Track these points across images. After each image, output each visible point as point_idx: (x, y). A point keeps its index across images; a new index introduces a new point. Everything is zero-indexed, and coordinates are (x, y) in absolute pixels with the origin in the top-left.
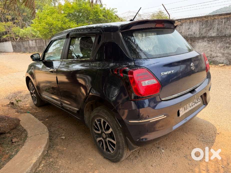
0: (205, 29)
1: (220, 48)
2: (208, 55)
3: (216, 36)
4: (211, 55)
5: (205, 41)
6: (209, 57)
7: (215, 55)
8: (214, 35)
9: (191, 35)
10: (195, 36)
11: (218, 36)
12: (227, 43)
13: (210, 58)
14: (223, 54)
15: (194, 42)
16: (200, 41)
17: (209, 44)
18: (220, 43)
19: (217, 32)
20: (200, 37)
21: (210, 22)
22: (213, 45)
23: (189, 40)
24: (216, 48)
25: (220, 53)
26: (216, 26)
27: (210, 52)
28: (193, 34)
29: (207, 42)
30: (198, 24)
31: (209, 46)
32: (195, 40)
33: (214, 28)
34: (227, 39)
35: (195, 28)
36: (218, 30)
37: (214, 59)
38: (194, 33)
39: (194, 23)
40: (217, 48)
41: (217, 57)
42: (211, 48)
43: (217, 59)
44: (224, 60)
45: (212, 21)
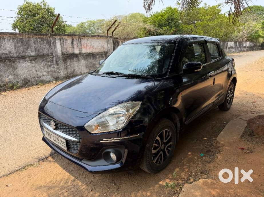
0: (22, 48)
1: (44, 66)
2: (35, 76)
3: (35, 55)
4: (38, 75)
5: (27, 61)
6: (35, 78)
7: (41, 74)
8: (33, 54)
9: (6, 54)
10: (12, 56)
11: (38, 56)
12: (49, 61)
13: (37, 78)
14: (48, 72)
15: (14, 62)
16: (21, 61)
17: (32, 64)
18: (43, 62)
19: (36, 51)
20: (18, 56)
21: (26, 41)
22: (37, 65)
23: (7, 61)
24: (40, 68)
25: (45, 72)
26: (33, 46)
27: (35, 72)
28: (8, 53)
29: (29, 61)
30: (11, 41)
31: (33, 66)
32: (15, 60)
33: (31, 47)
34: (48, 58)
35: (8, 46)
36: (35, 49)
37: (41, 78)
38: (10, 52)
39: (6, 39)
40: (42, 67)
41: (43, 76)
42: (36, 68)
43: (44, 78)
44: (50, 78)
45: (27, 39)
